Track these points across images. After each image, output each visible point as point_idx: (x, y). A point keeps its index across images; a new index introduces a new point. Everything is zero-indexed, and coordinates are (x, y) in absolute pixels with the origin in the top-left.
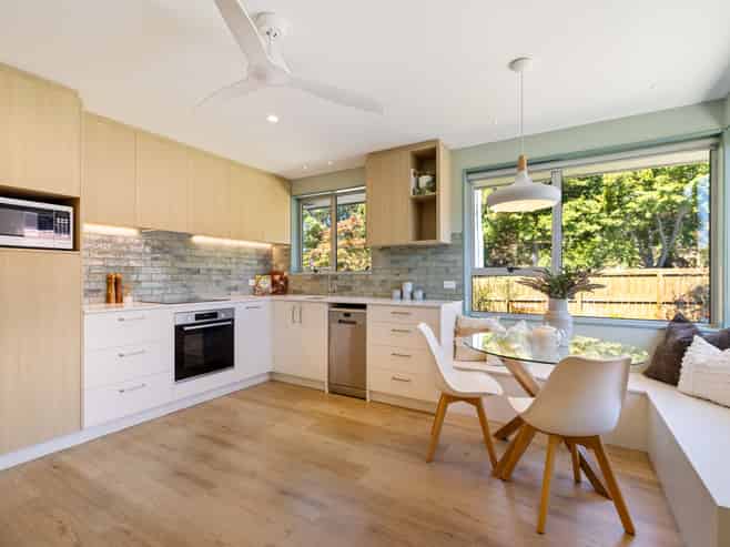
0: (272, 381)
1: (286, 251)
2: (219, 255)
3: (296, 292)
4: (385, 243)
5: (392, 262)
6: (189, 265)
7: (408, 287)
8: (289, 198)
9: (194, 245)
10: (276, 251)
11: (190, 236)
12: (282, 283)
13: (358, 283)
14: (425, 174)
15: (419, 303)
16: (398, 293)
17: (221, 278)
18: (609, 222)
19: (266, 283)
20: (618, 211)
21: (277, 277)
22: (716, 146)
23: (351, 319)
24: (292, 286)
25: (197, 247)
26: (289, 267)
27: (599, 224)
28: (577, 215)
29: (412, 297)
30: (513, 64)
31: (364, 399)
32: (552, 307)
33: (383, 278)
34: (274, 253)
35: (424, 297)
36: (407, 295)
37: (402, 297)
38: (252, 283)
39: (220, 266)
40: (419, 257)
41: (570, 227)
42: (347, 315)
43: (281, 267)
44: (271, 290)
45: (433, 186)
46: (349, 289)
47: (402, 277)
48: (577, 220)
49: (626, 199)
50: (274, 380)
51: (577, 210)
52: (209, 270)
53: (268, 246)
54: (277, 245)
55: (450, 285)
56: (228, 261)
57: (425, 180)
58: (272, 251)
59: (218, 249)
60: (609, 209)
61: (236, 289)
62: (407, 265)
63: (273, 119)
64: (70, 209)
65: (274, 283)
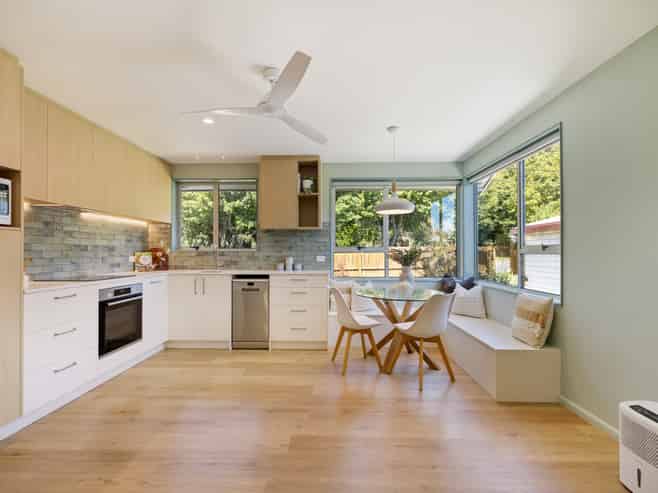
0: (166, 349)
1: (166, 230)
2: (104, 232)
3: (176, 268)
4: (270, 227)
5: (276, 242)
6: (77, 242)
7: (290, 261)
8: (170, 180)
9: (82, 220)
10: (152, 229)
11: (79, 210)
12: (163, 259)
13: (244, 258)
14: (307, 179)
15: (300, 272)
16: (281, 266)
17: (106, 254)
18: (365, 213)
19: (146, 259)
20: (371, 207)
21: (159, 254)
22: (460, 185)
23: (255, 287)
24: (172, 262)
25: (86, 223)
26: (169, 244)
27: (360, 214)
28: (347, 206)
29: (294, 269)
30: (391, 129)
31: (267, 349)
32: (405, 271)
33: (268, 254)
34: (150, 230)
35: (303, 268)
36: (290, 267)
37: (285, 269)
38: (132, 259)
39: (105, 243)
40: (298, 239)
41: (342, 216)
42: (251, 284)
43: (162, 244)
44: (153, 267)
45: (315, 187)
46: (235, 263)
47: (284, 253)
48: (348, 211)
49: (375, 198)
50: (168, 349)
51: (347, 204)
52: (96, 247)
53: (144, 224)
54: (154, 223)
55: (321, 259)
56: (111, 237)
57: (308, 184)
58: (148, 228)
59: (104, 225)
60: (366, 205)
61: (118, 265)
62: (288, 244)
63: (208, 121)
64: (7, 182)
65: (155, 259)
